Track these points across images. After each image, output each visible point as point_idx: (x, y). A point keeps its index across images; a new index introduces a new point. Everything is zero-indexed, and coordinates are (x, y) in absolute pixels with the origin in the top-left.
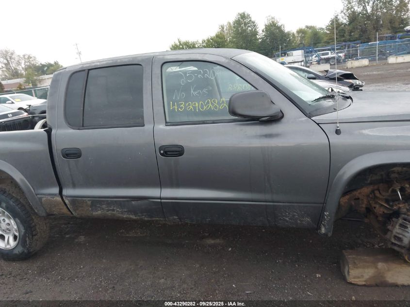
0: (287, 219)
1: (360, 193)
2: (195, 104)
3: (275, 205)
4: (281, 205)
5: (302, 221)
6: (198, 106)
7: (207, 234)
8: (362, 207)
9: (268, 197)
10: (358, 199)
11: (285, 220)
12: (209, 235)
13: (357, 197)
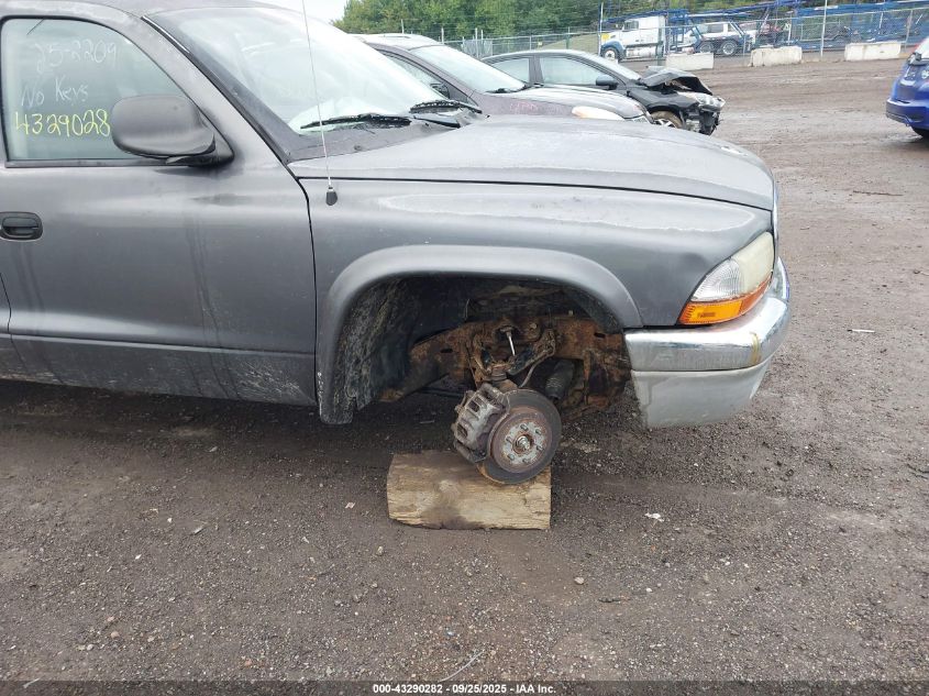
0: (256, 384)
1: (452, 339)
2: (63, 119)
3: (228, 355)
4: (237, 355)
5: (285, 389)
6: (70, 124)
7: (188, 418)
8: (458, 368)
9: (210, 335)
10: (450, 351)
11: (252, 387)
12: (193, 419)
13: (446, 347)
